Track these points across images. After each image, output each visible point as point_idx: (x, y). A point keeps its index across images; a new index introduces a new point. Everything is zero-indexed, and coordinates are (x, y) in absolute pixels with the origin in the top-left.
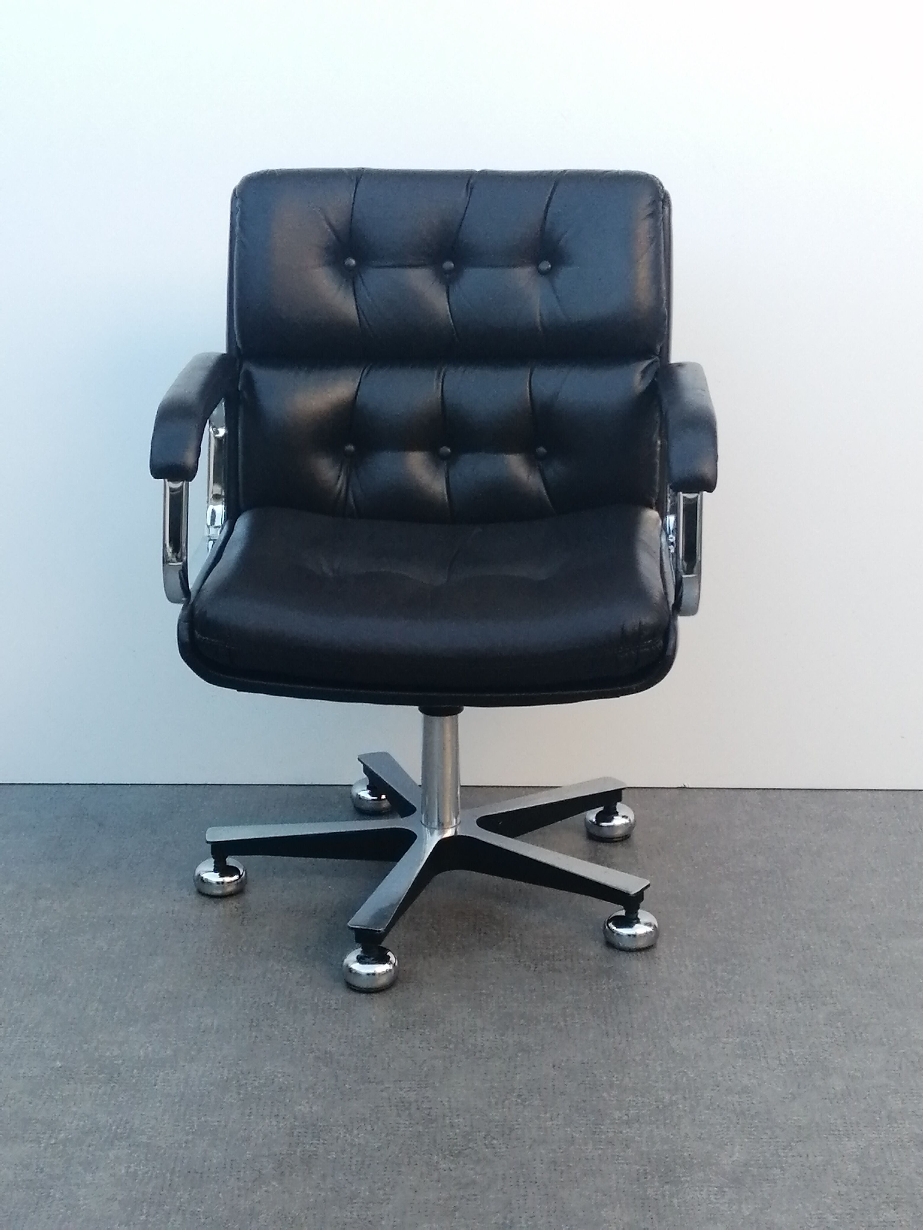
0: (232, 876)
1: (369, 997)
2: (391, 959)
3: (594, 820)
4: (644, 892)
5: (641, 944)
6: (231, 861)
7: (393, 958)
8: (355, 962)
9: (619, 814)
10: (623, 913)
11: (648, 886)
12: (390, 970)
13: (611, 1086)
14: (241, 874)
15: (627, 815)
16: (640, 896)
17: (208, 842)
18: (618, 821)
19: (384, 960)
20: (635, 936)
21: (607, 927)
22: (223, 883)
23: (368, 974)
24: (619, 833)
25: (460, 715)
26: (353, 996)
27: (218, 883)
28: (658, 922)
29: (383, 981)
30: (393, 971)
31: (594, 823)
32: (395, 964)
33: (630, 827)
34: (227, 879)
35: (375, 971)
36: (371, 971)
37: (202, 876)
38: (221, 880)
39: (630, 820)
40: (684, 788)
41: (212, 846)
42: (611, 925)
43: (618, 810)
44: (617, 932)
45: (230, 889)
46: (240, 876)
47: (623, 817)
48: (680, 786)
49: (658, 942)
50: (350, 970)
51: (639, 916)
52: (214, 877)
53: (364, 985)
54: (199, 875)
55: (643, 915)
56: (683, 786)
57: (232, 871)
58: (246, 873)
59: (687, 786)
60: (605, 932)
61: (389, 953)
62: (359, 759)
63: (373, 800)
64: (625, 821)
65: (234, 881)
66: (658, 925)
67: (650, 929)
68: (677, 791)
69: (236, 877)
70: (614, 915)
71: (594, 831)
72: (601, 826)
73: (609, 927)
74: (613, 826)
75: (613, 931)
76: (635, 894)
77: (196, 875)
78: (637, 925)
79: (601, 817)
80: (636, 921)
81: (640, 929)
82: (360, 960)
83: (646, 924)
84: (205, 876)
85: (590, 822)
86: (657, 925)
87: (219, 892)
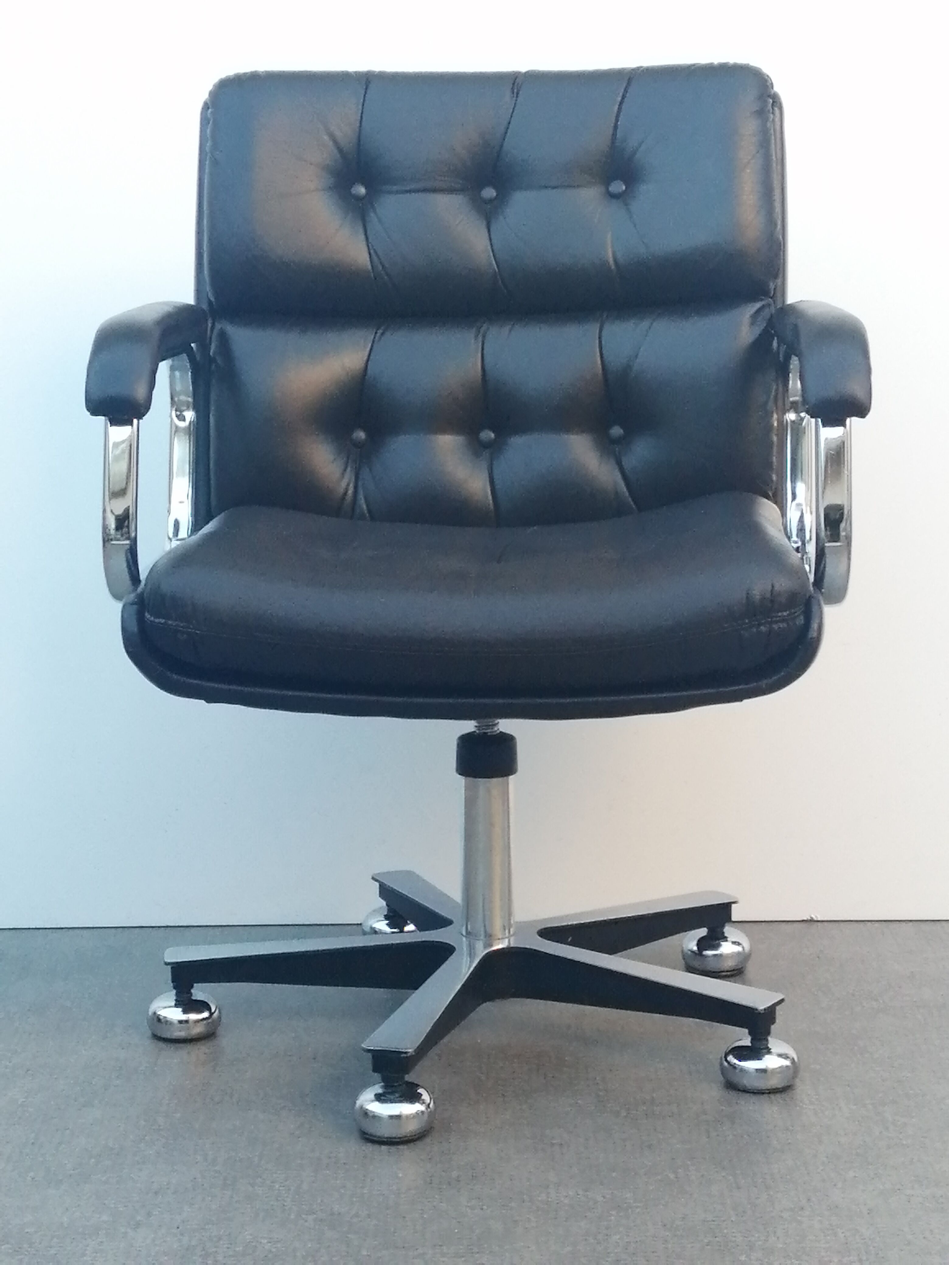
0: (200, 1011)
1: (393, 1149)
2: (423, 1097)
3: (695, 948)
4: (778, 1008)
5: (774, 1082)
6: (199, 992)
7: (426, 1096)
8: (372, 1101)
9: (728, 939)
10: (747, 1041)
11: (782, 1001)
12: (422, 1112)
13: (751, 1247)
14: (213, 1010)
15: (740, 942)
16: (770, 1014)
17: (167, 964)
18: (726, 948)
19: (414, 1097)
20: (764, 1071)
21: (726, 1064)
22: (187, 1022)
23: (391, 1117)
24: (729, 964)
25: (511, 777)
26: (370, 1148)
27: (181, 1022)
28: (797, 1054)
29: (411, 1128)
30: (426, 1115)
31: (693, 952)
32: (429, 1105)
33: (745, 958)
34: (193, 1017)
35: (401, 1112)
36: (396, 1112)
37: (159, 1013)
38: (184, 1017)
39: (743, 947)
40: (812, 921)
41: (172, 968)
42: (731, 1058)
43: (726, 935)
44: (740, 1067)
45: (198, 1030)
46: (211, 1014)
47: (734, 943)
48: (805, 919)
49: (798, 1082)
50: (366, 1113)
51: (769, 1046)
52: (175, 1014)
53: (385, 1131)
54: (155, 1013)
55: (774, 1043)
56: (809, 918)
57: (202, 1006)
58: (220, 1012)
59: (815, 919)
60: (723, 1070)
61: (420, 1091)
62: (373, 878)
63: (393, 933)
64: (737, 949)
65: (204, 1019)
66: (798, 1058)
67: (787, 1063)
68: (802, 925)
69: (206, 1014)
70: (733, 1046)
71: (696, 964)
72: (706, 956)
73: (728, 1062)
74: (721, 955)
75: (734, 1067)
76: (765, 1009)
77: (150, 1013)
78: (767, 1056)
79: (703, 944)
80: (765, 1051)
81: (770, 1062)
82: (379, 1098)
83: (780, 1055)
84: (163, 1013)
85: (689, 952)
86: (796, 1059)
87: (182, 1034)
